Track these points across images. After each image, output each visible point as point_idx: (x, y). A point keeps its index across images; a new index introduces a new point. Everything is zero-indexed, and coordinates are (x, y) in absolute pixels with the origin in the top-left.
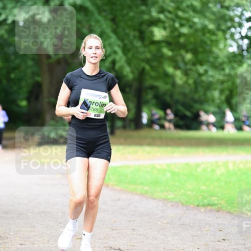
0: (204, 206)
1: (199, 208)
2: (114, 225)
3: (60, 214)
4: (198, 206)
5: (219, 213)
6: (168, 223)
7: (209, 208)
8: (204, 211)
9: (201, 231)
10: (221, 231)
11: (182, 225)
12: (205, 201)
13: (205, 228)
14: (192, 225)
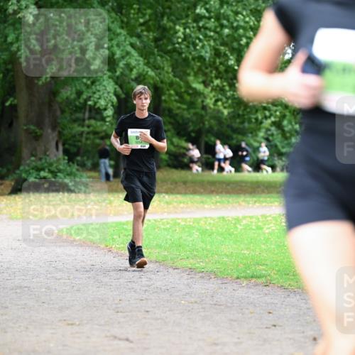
0: (246, 278)
1: (239, 280)
2: (119, 306)
3: (44, 290)
4: (238, 278)
5: (267, 288)
6: (196, 302)
7: (253, 280)
8: (247, 284)
9: (243, 314)
10: (270, 313)
11: (215, 305)
12: (248, 272)
13: (247, 309)
14: (229, 305)
